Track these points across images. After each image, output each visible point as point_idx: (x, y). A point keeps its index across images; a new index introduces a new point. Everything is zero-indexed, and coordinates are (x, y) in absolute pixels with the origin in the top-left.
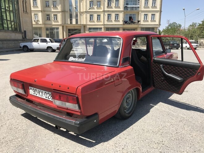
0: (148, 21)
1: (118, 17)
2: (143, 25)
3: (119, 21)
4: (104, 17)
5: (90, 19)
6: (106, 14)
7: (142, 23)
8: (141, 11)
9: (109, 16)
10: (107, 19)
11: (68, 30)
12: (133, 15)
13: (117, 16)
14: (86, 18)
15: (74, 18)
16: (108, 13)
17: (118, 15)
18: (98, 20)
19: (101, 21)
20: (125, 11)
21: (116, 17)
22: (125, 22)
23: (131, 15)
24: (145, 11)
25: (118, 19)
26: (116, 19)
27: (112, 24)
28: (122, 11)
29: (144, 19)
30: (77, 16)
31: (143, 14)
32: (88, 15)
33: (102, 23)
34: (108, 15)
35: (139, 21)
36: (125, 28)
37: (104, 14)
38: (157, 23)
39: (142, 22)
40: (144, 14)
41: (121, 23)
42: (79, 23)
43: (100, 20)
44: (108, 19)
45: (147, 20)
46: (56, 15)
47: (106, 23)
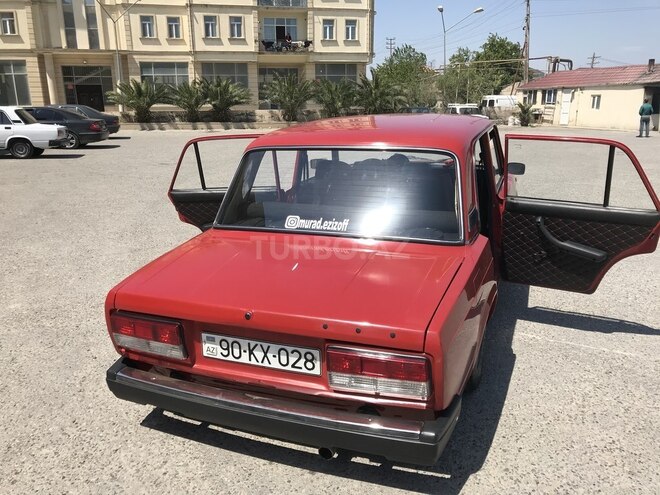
0: (335, 43)
1: (239, 26)
2: (321, 54)
3: (244, 40)
4: (192, 26)
5: (144, 34)
6: (200, 16)
7: (317, 50)
8: (313, 9)
9: (210, 22)
10: (203, 34)
11: (60, 70)
12: (289, 21)
13: (236, 24)
14: (129, 28)
15: (81, 28)
16: (206, 14)
17: (239, 19)
18: (171, 35)
19: (183, 40)
20: (263, 8)
21: (232, 26)
22: (266, 45)
23: (280, 21)
24: (326, 9)
25: (239, 34)
26: (232, 34)
27: (223, 53)
28: (253, 8)
29: (325, 36)
30: (91, 18)
31: (321, 18)
32: (135, 19)
33: (187, 48)
34: (206, 18)
35: (308, 43)
36: (265, 64)
37: (192, 16)
38: (364, 48)
39: (318, 47)
40: (324, 20)
41: (252, 46)
42: (102, 46)
43: (178, 35)
44: (207, 34)
45: (334, 39)
46: (11, 15)
47: (201, 46)
